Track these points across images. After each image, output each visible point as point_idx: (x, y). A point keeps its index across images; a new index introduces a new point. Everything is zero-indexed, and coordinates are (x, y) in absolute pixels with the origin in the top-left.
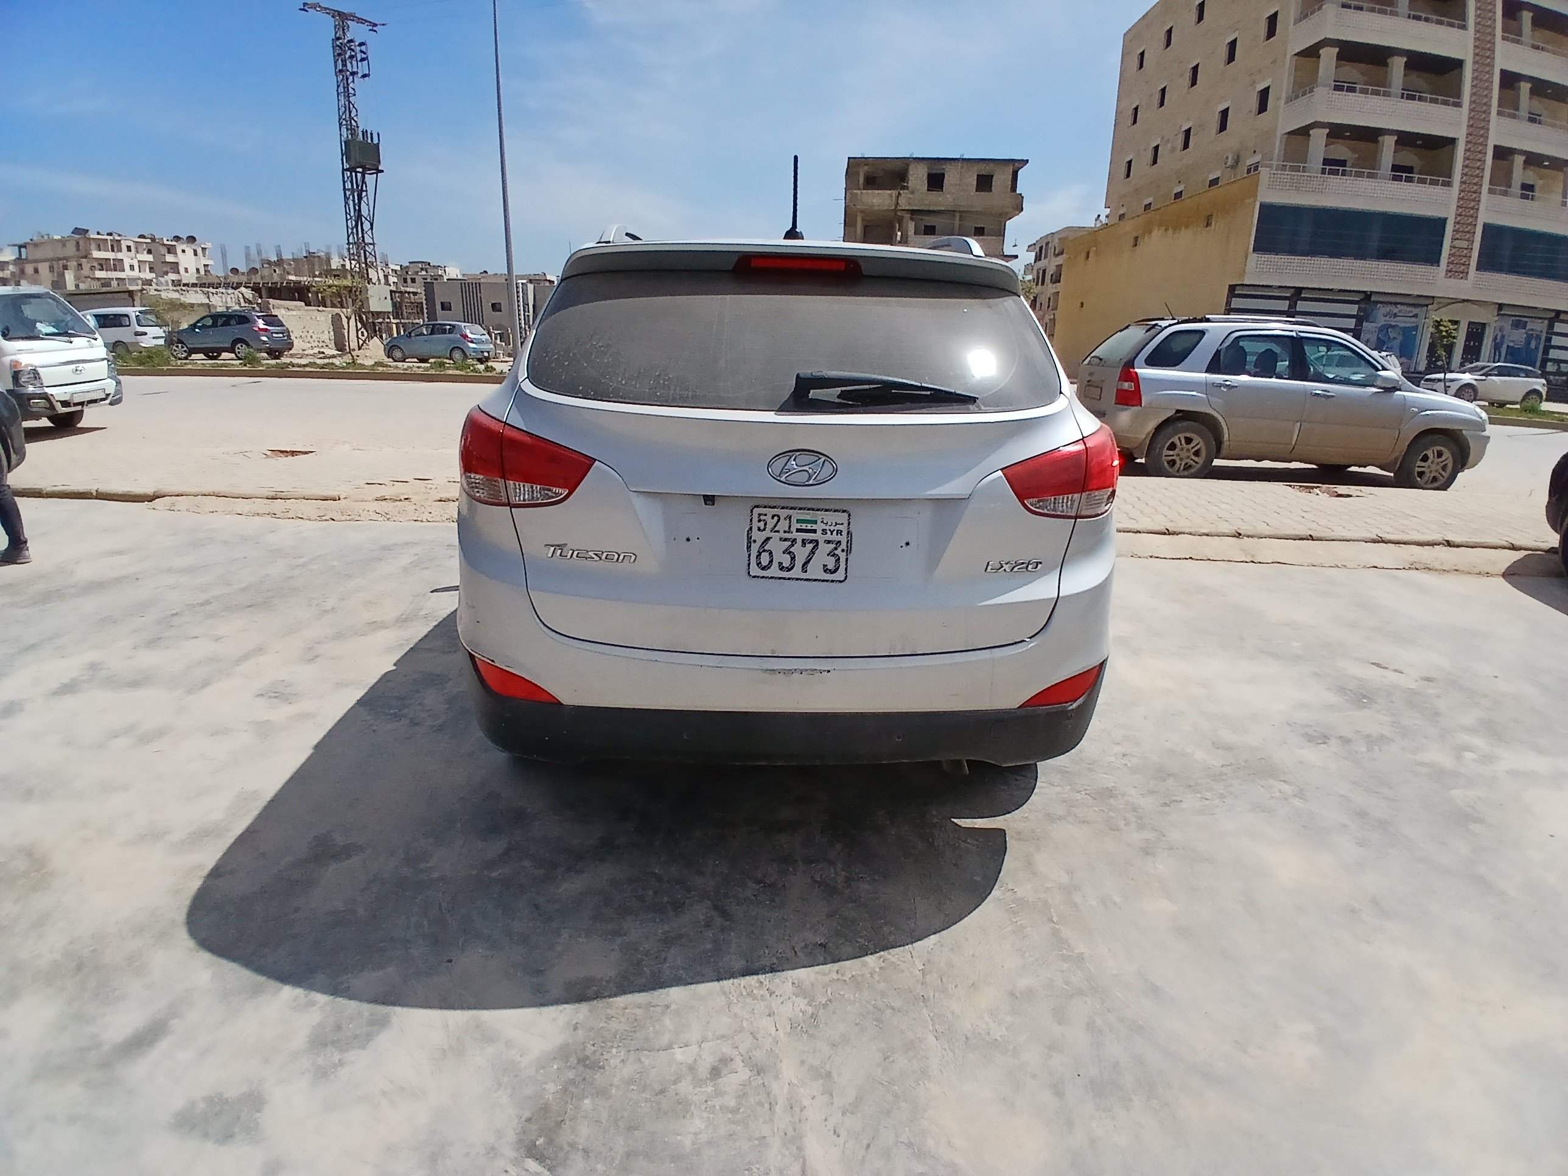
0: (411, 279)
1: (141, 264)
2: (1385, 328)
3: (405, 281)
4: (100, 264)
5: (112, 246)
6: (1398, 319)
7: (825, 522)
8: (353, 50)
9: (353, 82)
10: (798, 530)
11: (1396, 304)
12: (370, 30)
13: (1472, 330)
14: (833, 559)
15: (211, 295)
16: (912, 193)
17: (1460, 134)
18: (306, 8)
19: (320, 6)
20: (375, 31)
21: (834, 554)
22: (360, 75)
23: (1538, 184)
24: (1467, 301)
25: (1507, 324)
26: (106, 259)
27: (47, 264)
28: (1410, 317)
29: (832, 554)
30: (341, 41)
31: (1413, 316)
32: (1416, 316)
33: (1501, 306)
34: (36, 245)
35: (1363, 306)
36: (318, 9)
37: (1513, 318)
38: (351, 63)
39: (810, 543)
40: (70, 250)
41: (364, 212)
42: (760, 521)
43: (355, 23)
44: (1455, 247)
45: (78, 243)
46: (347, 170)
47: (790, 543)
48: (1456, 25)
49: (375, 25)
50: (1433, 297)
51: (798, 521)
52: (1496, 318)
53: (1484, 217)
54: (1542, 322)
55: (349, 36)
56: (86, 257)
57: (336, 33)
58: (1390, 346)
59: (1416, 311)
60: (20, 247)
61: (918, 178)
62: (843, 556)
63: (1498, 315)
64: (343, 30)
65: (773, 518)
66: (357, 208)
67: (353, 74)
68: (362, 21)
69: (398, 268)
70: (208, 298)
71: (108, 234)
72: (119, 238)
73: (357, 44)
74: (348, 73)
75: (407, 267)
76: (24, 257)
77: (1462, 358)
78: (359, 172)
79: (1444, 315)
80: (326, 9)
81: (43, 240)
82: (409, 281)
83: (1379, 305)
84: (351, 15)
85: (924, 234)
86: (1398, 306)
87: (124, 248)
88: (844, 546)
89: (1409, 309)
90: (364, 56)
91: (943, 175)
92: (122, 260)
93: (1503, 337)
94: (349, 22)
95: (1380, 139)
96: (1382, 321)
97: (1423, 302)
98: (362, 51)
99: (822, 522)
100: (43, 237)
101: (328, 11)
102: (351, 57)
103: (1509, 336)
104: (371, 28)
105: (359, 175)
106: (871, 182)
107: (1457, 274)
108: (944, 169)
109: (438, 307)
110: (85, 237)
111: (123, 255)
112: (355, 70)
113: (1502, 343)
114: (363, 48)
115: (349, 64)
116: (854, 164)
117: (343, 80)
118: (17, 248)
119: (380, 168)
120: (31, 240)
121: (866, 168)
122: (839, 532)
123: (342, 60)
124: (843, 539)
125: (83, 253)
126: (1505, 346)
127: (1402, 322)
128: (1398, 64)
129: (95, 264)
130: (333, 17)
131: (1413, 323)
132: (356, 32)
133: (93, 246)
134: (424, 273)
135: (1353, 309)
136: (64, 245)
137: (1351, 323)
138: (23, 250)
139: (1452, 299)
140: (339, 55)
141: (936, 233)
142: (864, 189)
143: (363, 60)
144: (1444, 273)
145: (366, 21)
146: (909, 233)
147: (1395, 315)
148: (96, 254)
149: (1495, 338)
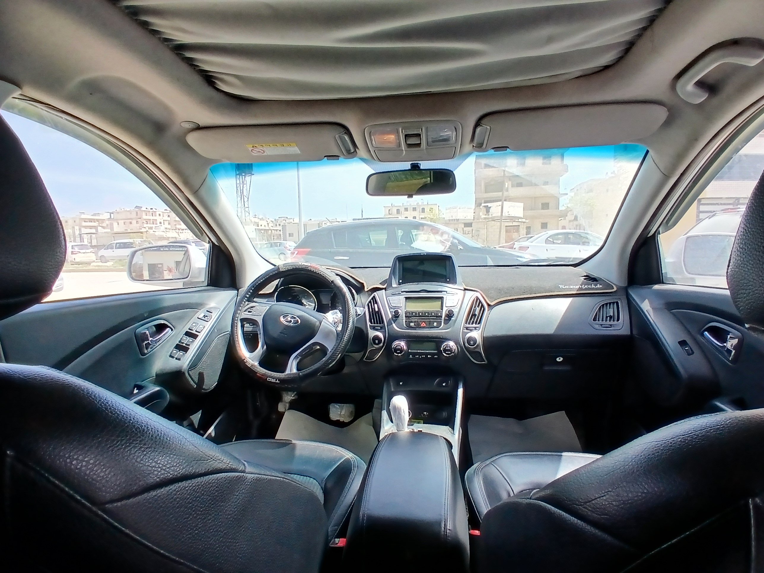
0: (279, 224)
1: (165, 221)
3: (276, 225)
4: (146, 222)
5: (152, 214)
15: (180, 233)
26: (149, 219)
27: (123, 221)
34: (118, 213)
40: (134, 215)
41: (245, 193)
45: (137, 213)
46: (238, 174)
56: (140, 218)
60: (111, 213)
66: (242, 192)
69: (274, 220)
70: (179, 234)
71: (151, 209)
72: (156, 211)
75: (278, 219)
76: (112, 217)
78: (243, 176)
81: (121, 211)
82: (278, 225)
87: (158, 215)
92: (156, 220)
100: (121, 209)
105: (243, 177)
108: (525, 156)
109: (288, 235)
110: (140, 210)
111: (158, 218)
118: (109, 214)
119: (253, 173)
120: (116, 210)
121: (485, 159)
125: (139, 217)
129: (145, 222)
133: (144, 214)
134: (284, 221)
136: (131, 213)
138: (112, 215)
142: (485, 169)
148: (145, 217)
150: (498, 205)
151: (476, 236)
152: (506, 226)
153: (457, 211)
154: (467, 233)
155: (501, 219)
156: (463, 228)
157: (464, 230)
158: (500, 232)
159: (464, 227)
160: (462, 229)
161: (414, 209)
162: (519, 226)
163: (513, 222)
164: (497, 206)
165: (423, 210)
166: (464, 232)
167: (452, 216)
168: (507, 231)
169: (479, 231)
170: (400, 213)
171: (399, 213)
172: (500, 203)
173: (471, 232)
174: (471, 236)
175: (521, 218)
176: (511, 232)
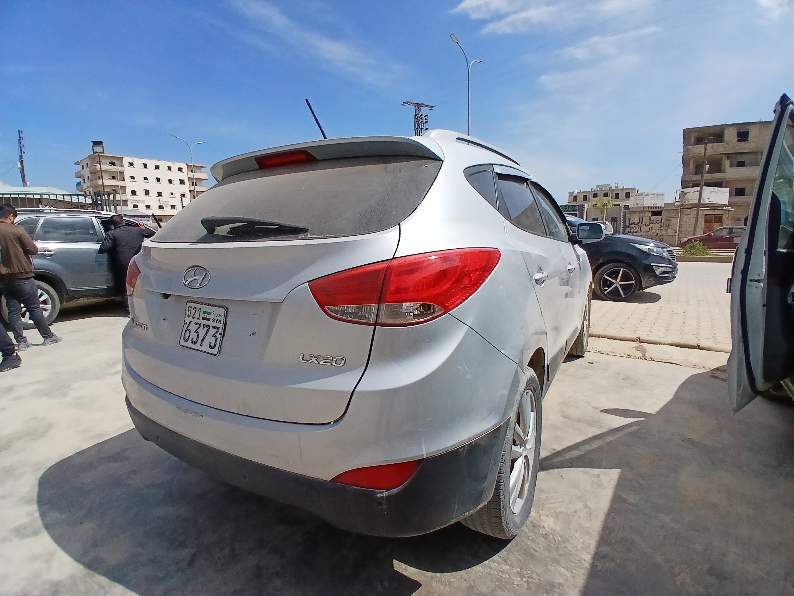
7: (214, 314)
8: (422, 119)
9: (422, 132)
10: (203, 318)
12: (430, 109)
14: (214, 339)
16: (727, 144)
18: (404, 104)
19: (409, 103)
20: (432, 110)
21: (215, 336)
22: (424, 129)
29: (214, 336)
30: (417, 116)
36: (409, 104)
38: (421, 124)
39: (206, 327)
42: (189, 310)
43: (424, 107)
47: (198, 326)
49: (432, 107)
51: (204, 312)
55: (421, 113)
57: (416, 113)
61: (731, 136)
62: (219, 337)
64: (419, 111)
65: (194, 309)
67: (422, 129)
68: (427, 106)
73: (424, 116)
74: (420, 129)
80: (412, 103)
84: (422, 104)
85: (737, 166)
88: (220, 331)
90: (426, 121)
91: (748, 132)
94: (421, 107)
98: (426, 119)
99: (213, 314)
101: (413, 104)
102: (421, 122)
104: (430, 108)
106: (699, 141)
108: (748, 129)
112: (422, 127)
114: (426, 118)
115: (420, 125)
116: (687, 133)
117: (417, 132)
121: (696, 134)
122: (220, 321)
123: (418, 124)
124: (221, 326)
130: (415, 106)
132: (424, 111)
140: (416, 122)
141: (745, 165)
142: (694, 145)
143: (426, 122)
145: (428, 106)
146: (726, 167)
150: (697, 191)
151: (666, 225)
152: (705, 215)
153: (644, 197)
154: (655, 222)
155: (699, 205)
156: (650, 217)
157: (651, 219)
158: (696, 222)
159: (652, 216)
160: (648, 218)
161: (606, 195)
162: (723, 214)
163: (715, 211)
164: (695, 192)
165: (617, 196)
166: (651, 221)
167: (637, 204)
168: (706, 221)
169: (669, 220)
170: (588, 199)
171: (586, 200)
172: (698, 188)
173: (660, 221)
174: (660, 226)
175: (726, 206)
176: (712, 222)
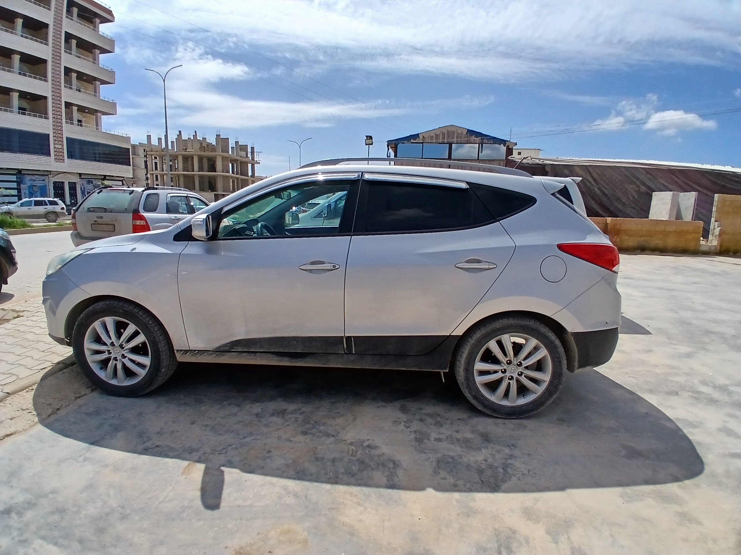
2: (31, 187)
6: (36, 182)
11: (33, 175)
13: (71, 185)
17: (48, 94)
23: (84, 120)
24: (65, 172)
25: (85, 182)
28: (41, 181)
31: (43, 181)
32: (44, 180)
33: (80, 174)
35: (19, 176)
37: (86, 179)
44: (56, 148)
48: (44, 43)
50: (50, 171)
52: (80, 180)
53: (66, 134)
54: (99, 181)
58: (36, 195)
59: (43, 178)
63: (80, 178)
77: (70, 199)
79: (57, 179)
83: (25, 176)
86: (35, 176)
89: (40, 177)
93: (84, 188)
95: (11, 93)
96: (29, 183)
97: (47, 173)
103: (87, 187)
107: (59, 160)
113: (85, 191)
126: (86, 192)
127: (39, 183)
128: (17, 58)
131: (44, 183)
135: (14, 178)
137: (15, 185)
139: (60, 172)
144: (54, 160)
147: (35, 180)
149: (81, 189)
